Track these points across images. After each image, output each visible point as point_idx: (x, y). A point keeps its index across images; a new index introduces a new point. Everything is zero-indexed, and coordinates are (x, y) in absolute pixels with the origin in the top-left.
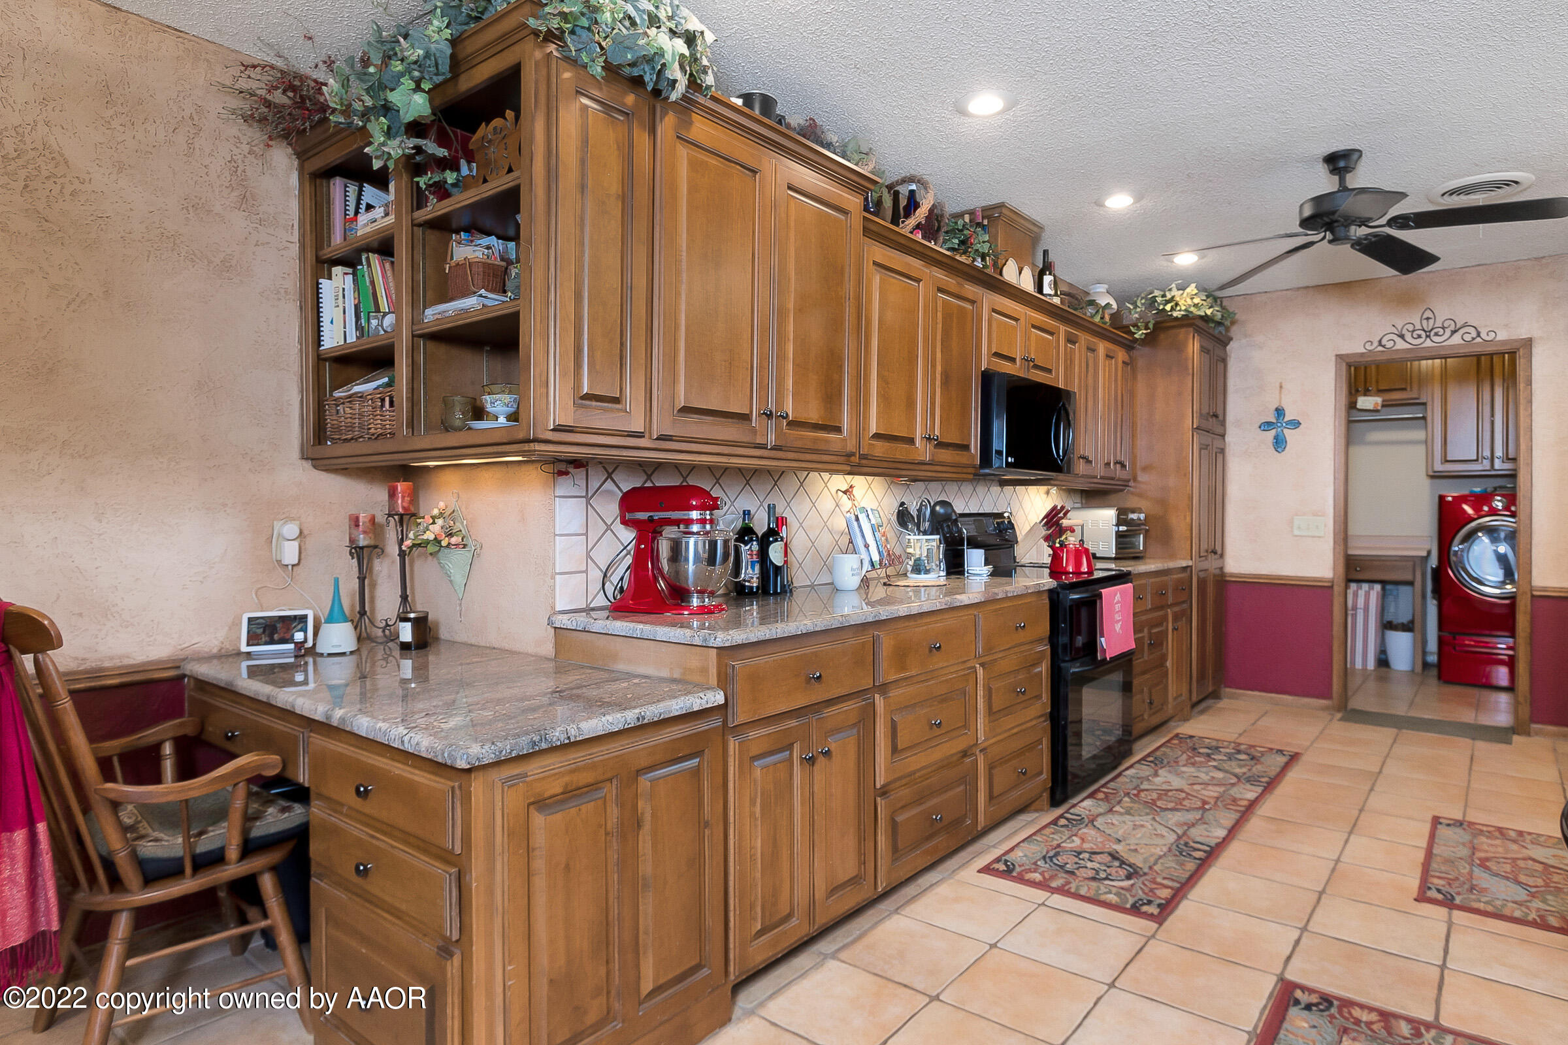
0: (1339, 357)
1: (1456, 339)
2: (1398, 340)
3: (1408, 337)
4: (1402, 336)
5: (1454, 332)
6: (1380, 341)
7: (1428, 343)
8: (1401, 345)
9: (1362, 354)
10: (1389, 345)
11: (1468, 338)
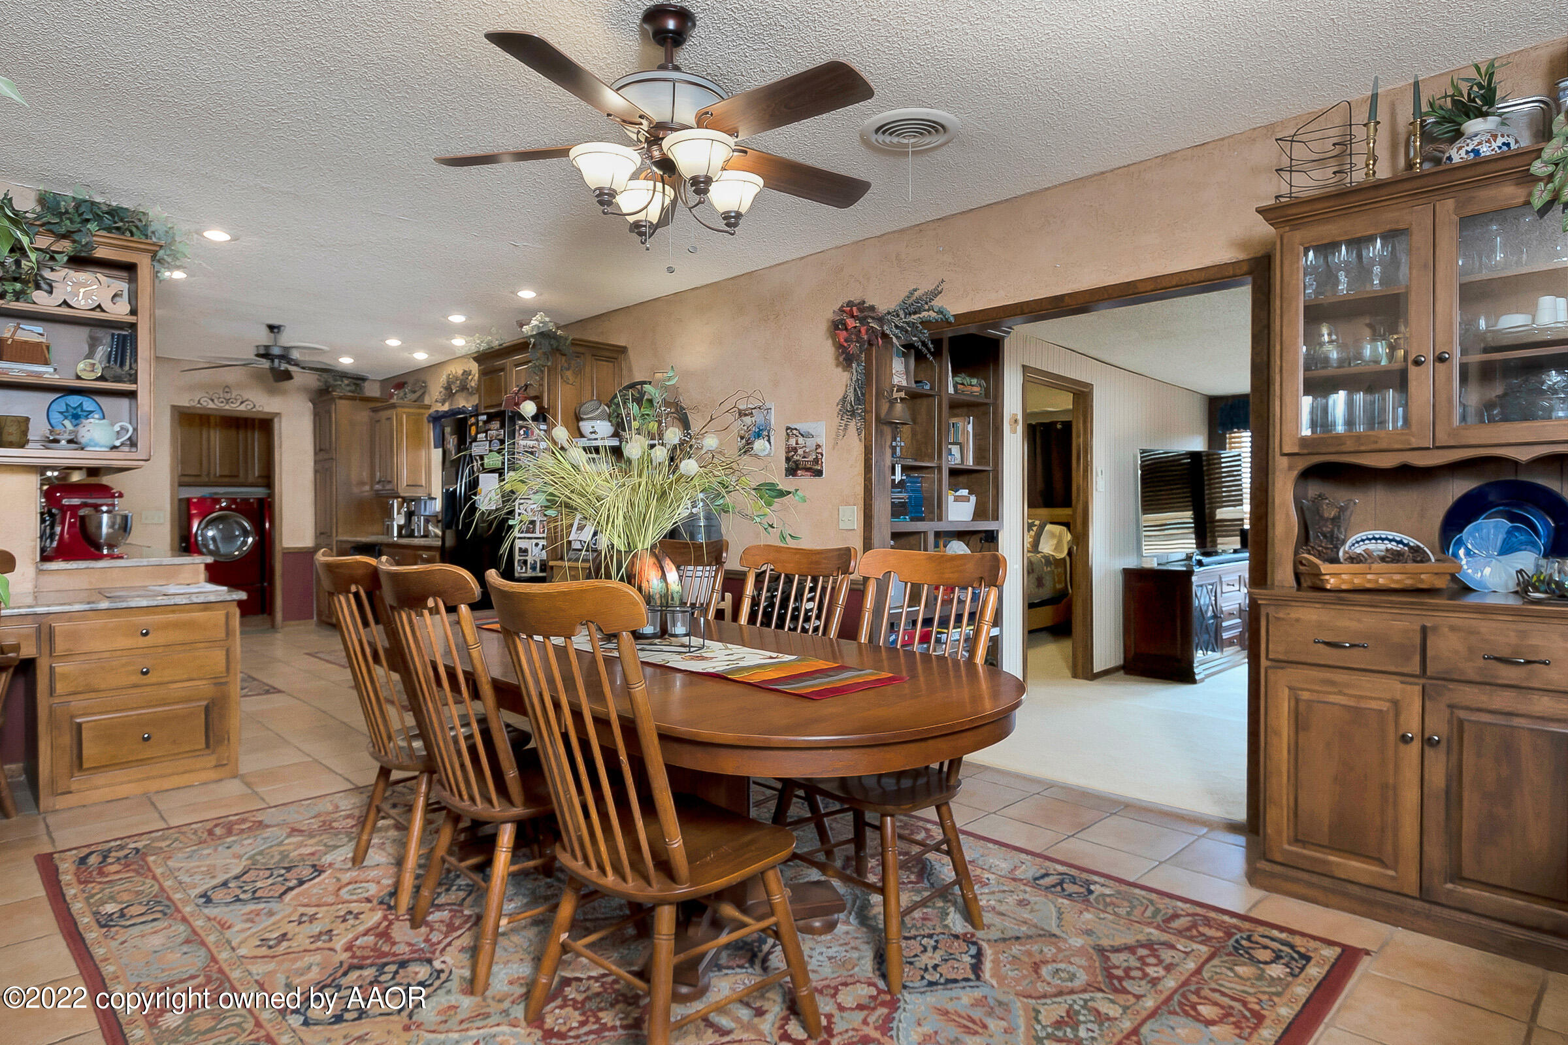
0: (174, 407)
1: (242, 408)
2: (210, 402)
3: (216, 401)
4: (212, 400)
5: (242, 403)
6: (199, 401)
7: (227, 407)
8: (211, 405)
9: (188, 407)
10: (205, 404)
11: (249, 407)
